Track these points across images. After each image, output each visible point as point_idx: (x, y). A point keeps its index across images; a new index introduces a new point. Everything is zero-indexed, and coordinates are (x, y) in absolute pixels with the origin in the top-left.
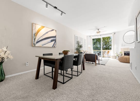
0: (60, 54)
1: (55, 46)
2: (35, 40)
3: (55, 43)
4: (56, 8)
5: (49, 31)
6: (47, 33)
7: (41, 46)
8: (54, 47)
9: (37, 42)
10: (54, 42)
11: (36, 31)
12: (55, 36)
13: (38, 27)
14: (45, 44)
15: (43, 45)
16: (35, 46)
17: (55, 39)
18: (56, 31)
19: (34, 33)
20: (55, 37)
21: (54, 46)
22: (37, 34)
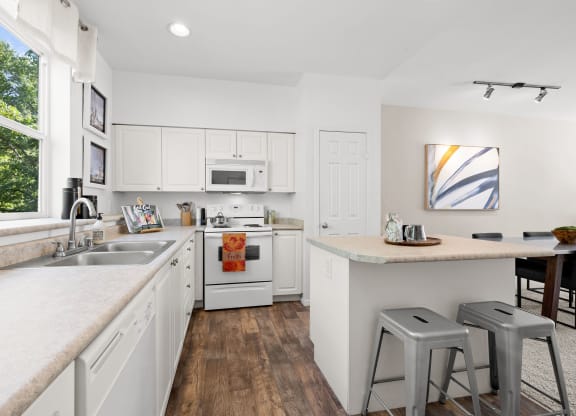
0: (526, 235)
1: (494, 205)
2: (432, 191)
3: (495, 196)
4: (520, 85)
5: (474, 157)
6: (467, 163)
7: (450, 208)
8: (492, 208)
9: (440, 197)
10: (492, 189)
11: (437, 165)
12: (495, 168)
13: (440, 152)
14: (460, 202)
15: (453, 205)
16: (433, 210)
17: (495, 178)
18: (498, 149)
19: (430, 172)
20: (496, 172)
21: (490, 207)
22: (439, 173)
